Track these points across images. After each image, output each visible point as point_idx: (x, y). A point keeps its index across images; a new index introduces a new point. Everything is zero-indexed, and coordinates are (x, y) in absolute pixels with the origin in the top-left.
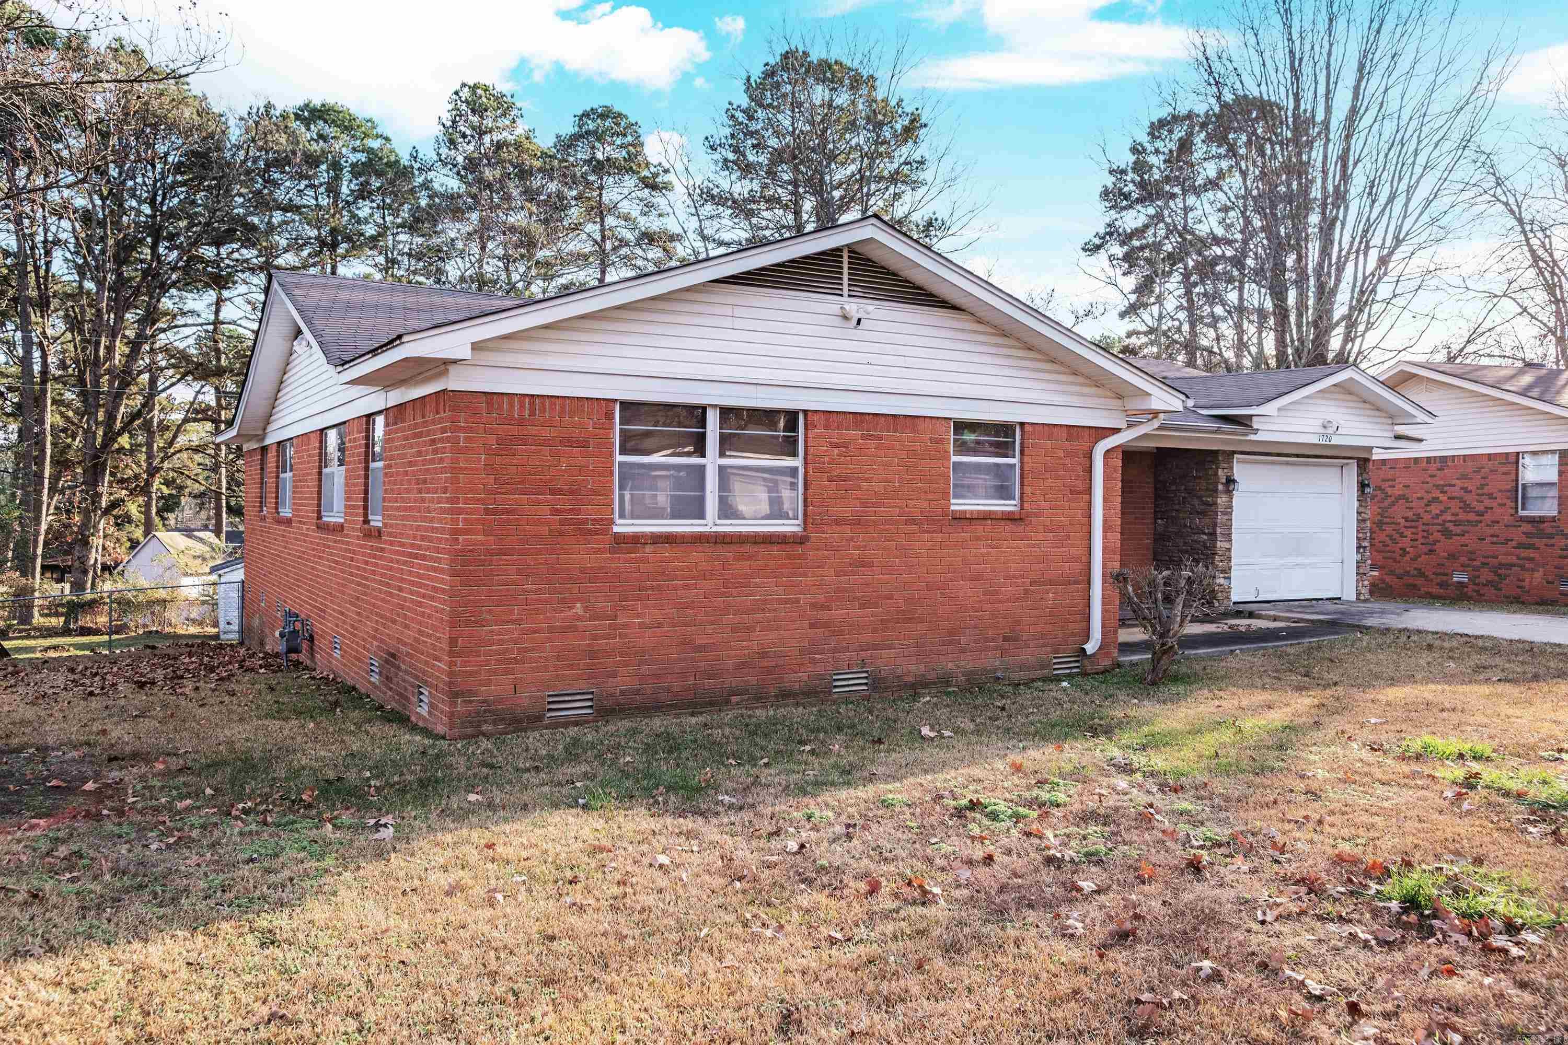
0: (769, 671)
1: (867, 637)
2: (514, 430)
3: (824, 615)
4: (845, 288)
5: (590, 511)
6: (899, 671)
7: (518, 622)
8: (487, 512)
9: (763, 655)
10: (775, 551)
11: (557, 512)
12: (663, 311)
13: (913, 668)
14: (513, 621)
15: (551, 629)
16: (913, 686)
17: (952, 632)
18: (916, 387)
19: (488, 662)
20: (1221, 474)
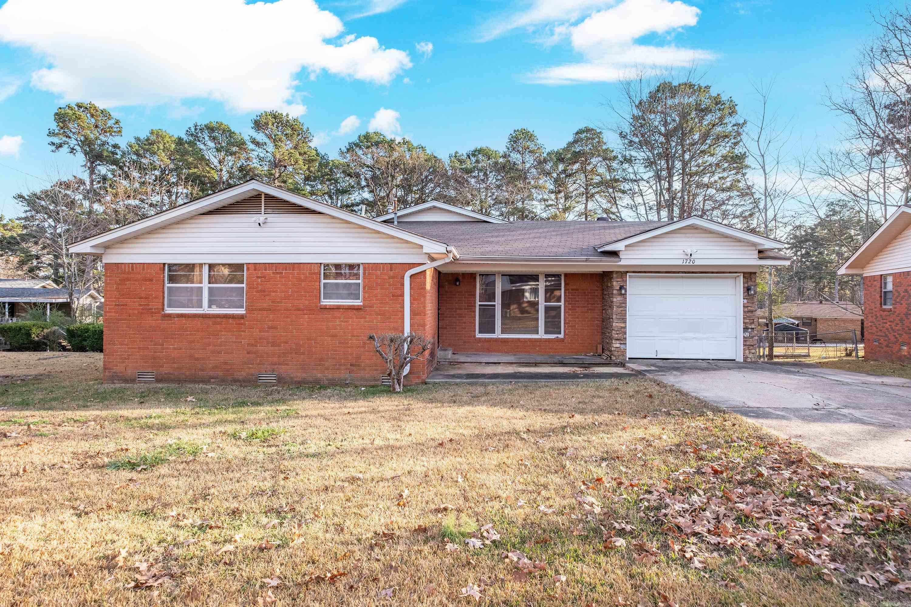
0: (228, 370)
1: (275, 359)
2: (125, 276)
3: (254, 349)
4: (263, 210)
5: (155, 305)
6: (292, 376)
7: (127, 345)
8: (116, 305)
9: (226, 363)
10: (231, 321)
11: (141, 305)
12: (178, 228)
13: (299, 375)
14: (125, 345)
15: (139, 348)
16: (299, 383)
17: (321, 360)
18: (301, 250)
19: (116, 359)
20: (616, 284)
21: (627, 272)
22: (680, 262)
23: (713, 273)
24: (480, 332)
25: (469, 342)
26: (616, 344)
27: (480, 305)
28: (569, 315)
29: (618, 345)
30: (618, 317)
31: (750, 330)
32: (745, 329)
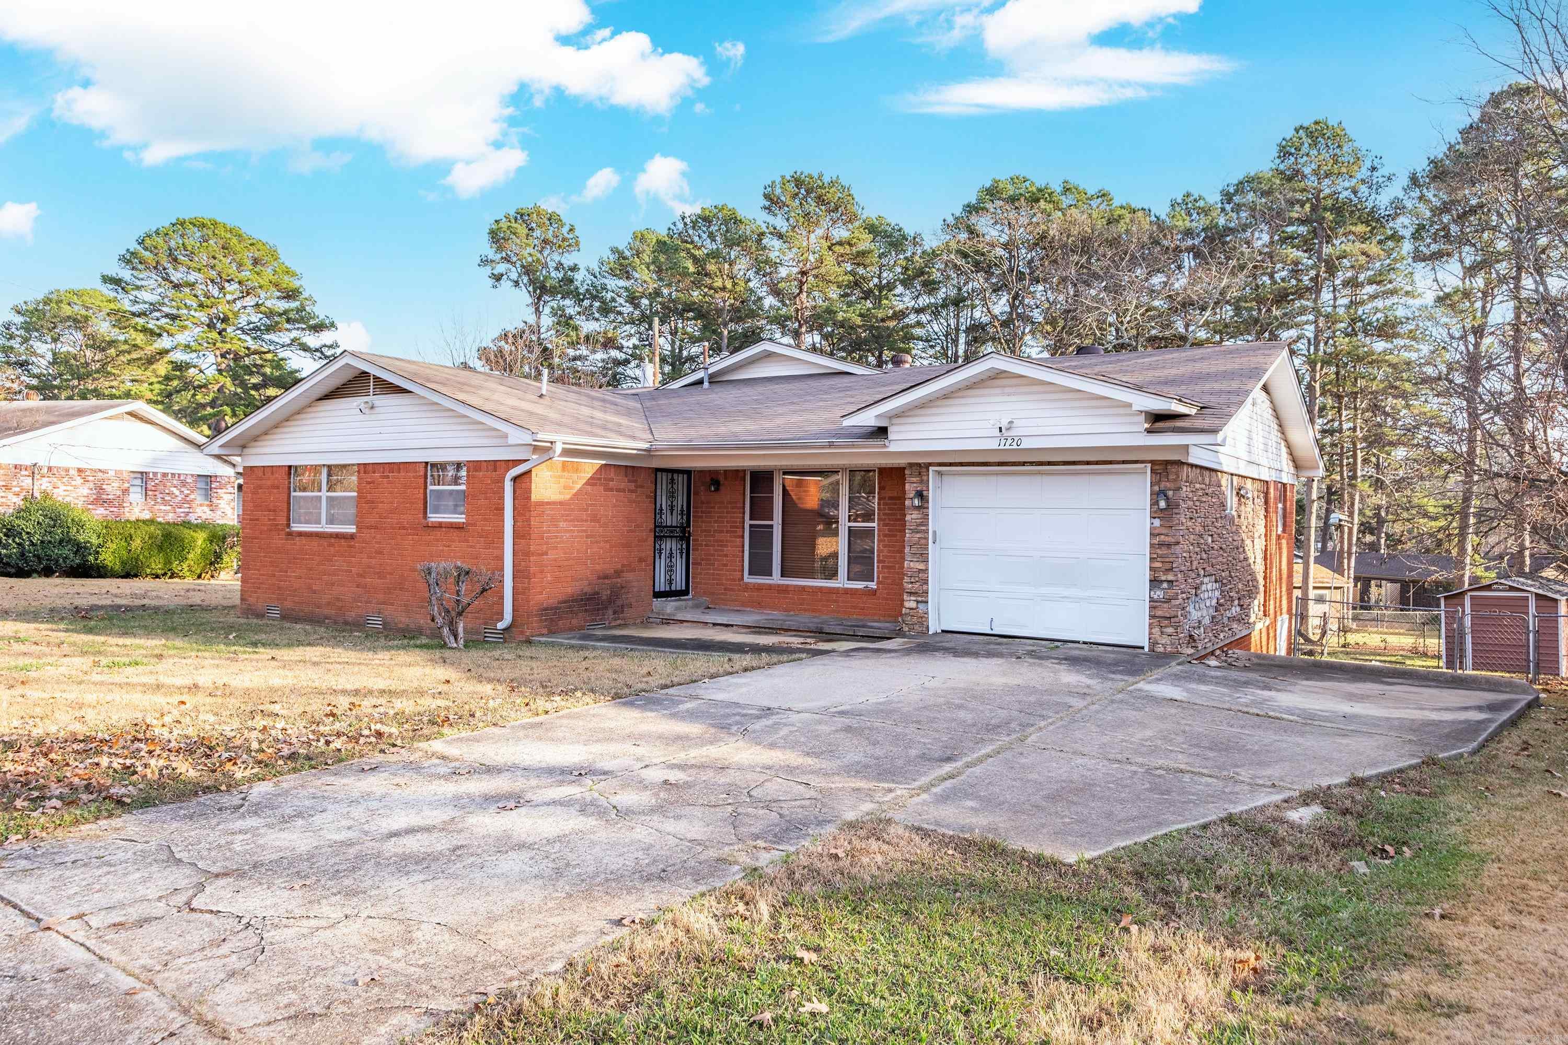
0: (340, 608)
1: (381, 597)
2: (259, 482)
3: (363, 581)
4: (372, 390)
5: (279, 520)
6: (396, 620)
8: (251, 519)
9: (338, 599)
10: (343, 542)
11: (270, 520)
14: (257, 570)
15: (268, 575)
16: (404, 630)
19: (251, 587)
20: (910, 488)
21: (930, 464)
22: (993, 445)
23: (1088, 463)
24: (751, 573)
25: (732, 590)
26: (910, 603)
27: (751, 526)
28: (885, 546)
29: (913, 605)
30: (914, 550)
31: (1165, 585)
32: (1155, 582)
